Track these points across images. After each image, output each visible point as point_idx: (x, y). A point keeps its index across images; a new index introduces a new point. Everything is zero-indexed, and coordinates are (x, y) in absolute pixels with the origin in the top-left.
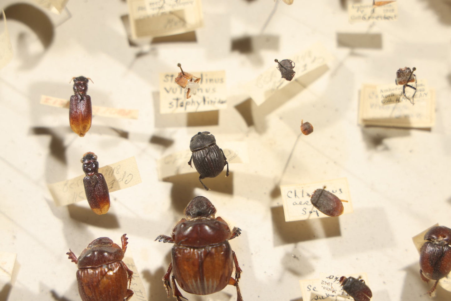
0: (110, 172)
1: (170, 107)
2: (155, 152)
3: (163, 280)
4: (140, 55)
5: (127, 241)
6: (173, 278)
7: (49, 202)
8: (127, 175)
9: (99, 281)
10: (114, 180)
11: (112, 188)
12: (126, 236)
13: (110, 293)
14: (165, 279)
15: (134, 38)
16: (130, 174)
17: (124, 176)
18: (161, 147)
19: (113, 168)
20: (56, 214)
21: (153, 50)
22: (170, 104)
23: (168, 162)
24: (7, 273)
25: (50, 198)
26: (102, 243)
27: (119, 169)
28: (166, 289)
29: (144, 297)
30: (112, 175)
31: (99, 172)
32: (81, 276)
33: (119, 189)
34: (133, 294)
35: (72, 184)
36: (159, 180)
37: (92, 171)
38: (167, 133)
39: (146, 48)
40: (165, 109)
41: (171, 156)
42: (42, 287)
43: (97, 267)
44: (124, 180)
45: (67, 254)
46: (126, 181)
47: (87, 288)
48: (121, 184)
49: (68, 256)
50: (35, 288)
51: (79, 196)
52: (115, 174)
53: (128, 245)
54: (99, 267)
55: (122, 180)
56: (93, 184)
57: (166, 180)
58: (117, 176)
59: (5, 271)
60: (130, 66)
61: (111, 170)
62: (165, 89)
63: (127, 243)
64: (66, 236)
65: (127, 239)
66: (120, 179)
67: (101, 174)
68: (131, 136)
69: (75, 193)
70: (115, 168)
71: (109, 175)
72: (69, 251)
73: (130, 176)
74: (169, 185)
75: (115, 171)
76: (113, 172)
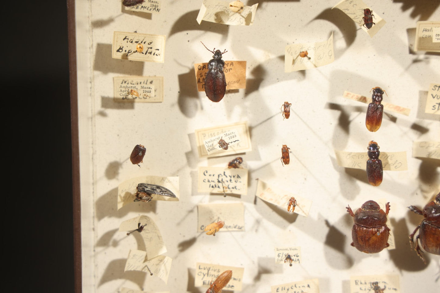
0: (385, 157)
1: (433, 109)
2: (413, 135)
3: (410, 238)
4: (416, 61)
5: (390, 208)
6: (418, 237)
7: (332, 159)
8: (397, 163)
9: (370, 238)
10: (387, 163)
11: (384, 167)
12: (390, 204)
13: (376, 246)
14: (411, 237)
15: (415, 49)
16: (400, 163)
17: (395, 163)
18: (419, 133)
19: (388, 155)
20: (336, 168)
21: (427, 58)
22: (433, 106)
23: (422, 146)
24: (305, 214)
25: (335, 156)
26: (373, 208)
27: (392, 157)
28: (411, 244)
29: (392, 243)
30: (386, 159)
31: (380, 158)
32: (357, 230)
33: (390, 169)
34: (389, 246)
35: (354, 156)
36: (413, 157)
37: (375, 158)
38: (425, 123)
39: (422, 56)
40: (429, 110)
41: (426, 143)
42: (320, 216)
43: (369, 227)
44: (395, 165)
45: (347, 208)
46: (396, 166)
47: (360, 240)
48: (392, 167)
49: (347, 209)
50: (315, 217)
51: (358, 165)
52: (389, 159)
53: (390, 211)
54: (371, 228)
55: (394, 165)
56: (374, 167)
57: (417, 158)
58: (390, 162)
59: (303, 212)
60: (407, 69)
61: (387, 156)
62: (432, 95)
63: (390, 209)
64: (341, 185)
65: (390, 206)
66: (392, 164)
67: (380, 160)
68: (398, 121)
69: (355, 162)
70: (389, 156)
71: (384, 158)
72: (348, 207)
73: (400, 164)
74: (419, 162)
75: (389, 158)
76: (388, 158)
